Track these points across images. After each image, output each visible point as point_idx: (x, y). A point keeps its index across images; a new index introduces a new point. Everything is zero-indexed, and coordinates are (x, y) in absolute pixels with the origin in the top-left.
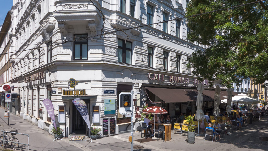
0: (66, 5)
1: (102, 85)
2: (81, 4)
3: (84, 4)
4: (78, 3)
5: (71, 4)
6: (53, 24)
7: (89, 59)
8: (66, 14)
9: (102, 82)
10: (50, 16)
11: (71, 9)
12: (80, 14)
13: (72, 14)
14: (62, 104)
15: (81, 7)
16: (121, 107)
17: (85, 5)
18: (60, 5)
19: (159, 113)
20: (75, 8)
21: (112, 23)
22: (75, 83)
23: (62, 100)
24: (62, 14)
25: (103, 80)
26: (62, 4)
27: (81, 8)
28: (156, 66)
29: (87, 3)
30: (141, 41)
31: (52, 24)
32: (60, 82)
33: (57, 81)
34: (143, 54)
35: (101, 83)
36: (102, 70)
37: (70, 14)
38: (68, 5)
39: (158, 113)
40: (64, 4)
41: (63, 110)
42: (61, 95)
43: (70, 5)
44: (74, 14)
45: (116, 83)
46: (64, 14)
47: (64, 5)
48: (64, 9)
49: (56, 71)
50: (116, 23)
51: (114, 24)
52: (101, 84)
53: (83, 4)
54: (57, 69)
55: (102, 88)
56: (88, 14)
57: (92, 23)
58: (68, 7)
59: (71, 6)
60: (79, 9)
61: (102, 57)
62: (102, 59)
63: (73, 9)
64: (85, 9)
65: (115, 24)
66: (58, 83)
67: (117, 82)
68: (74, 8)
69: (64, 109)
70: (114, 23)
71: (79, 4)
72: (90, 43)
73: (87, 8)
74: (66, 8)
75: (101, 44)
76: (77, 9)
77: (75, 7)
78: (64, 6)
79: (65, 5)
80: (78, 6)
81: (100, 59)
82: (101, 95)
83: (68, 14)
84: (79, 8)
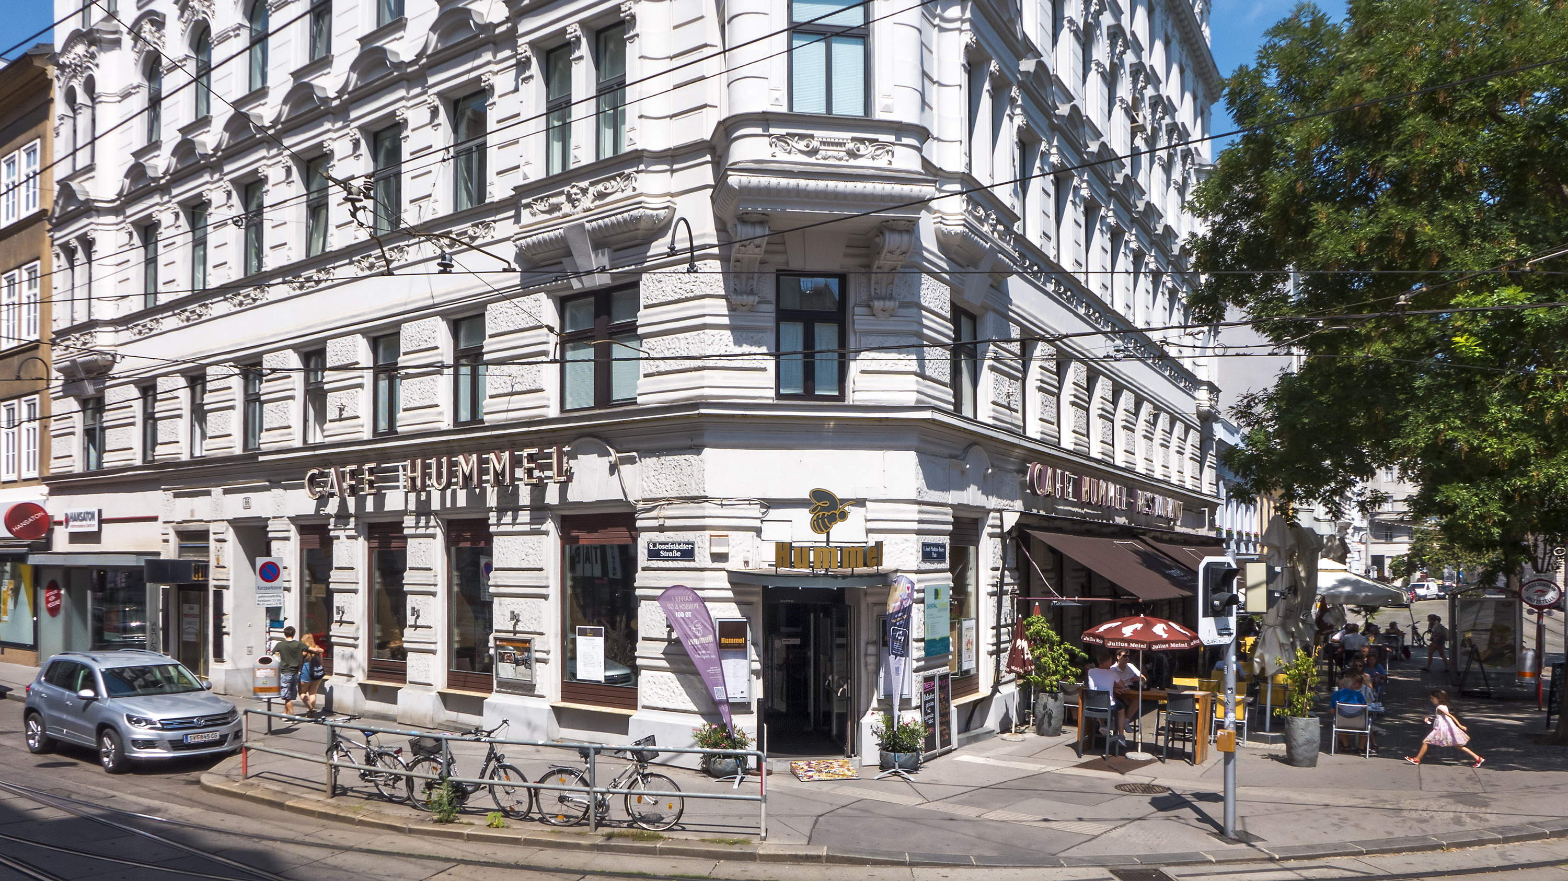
0: (793, 135)
1: (920, 522)
2: (862, 141)
3: (877, 140)
4: (849, 135)
5: (816, 133)
6: (662, 212)
7: (852, 398)
8: (793, 182)
9: (916, 507)
10: (642, 167)
11: (813, 160)
12: (859, 187)
13: (821, 184)
14: (731, 612)
15: (861, 153)
16: (1204, 616)
17: (883, 145)
18: (759, 131)
19: (1183, 642)
20: (835, 154)
21: (944, 227)
22: (837, 512)
23: (730, 594)
24: (774, 181)
25: (919, 499)
26: (772, 131)
27: (862, 156)
28: (1040, 430)
29: (892, 138)
30: (1003, 310)
31: (655, 213)
32: (722, 505)
33: (706, 497)
34: (1012, 372)
35: (912, 512)
36: (919, 452)
37: (812, 184)
38: (802, 137)
39: (1176, 642)
40: (783, 131)
41: (741, 641)
42: (724, 570)
43: (812, 136)
44: (832, 185)
45: (950, 510)
46: (784, 182)
47: (782, 136)
48: (781, 156)
49: (697, 449)
50: (960, 229)
51: (949, 232)
52: (917, 517)
53: (871, 141)
54: (706, 440)
55: (919, 532)
56: (897, 189)
57: (901, 232)
58: (802, 145)
59: (815, 144)
60: (852, 162)
61: (918, 392)
62: (918, 401)
63: (825, 159)
64: (882, 162)
65: (956, 234)
66: (709, 509)
67: (952, 506)
68: (830, 153)
69: (744, 635)
70: (950, 228)
71: (853, 139)
72: (859, 319)
73: (890, 163)
74: (790, 153)
75: (915, 327)
76: (843, 163)
77: (832, 151)
78: (780, 138)
79: (788, 134)
80: (850, 146)
81: (910, 399)
82: (915, 568)
83: (802, 183)
84: (852, 154)
